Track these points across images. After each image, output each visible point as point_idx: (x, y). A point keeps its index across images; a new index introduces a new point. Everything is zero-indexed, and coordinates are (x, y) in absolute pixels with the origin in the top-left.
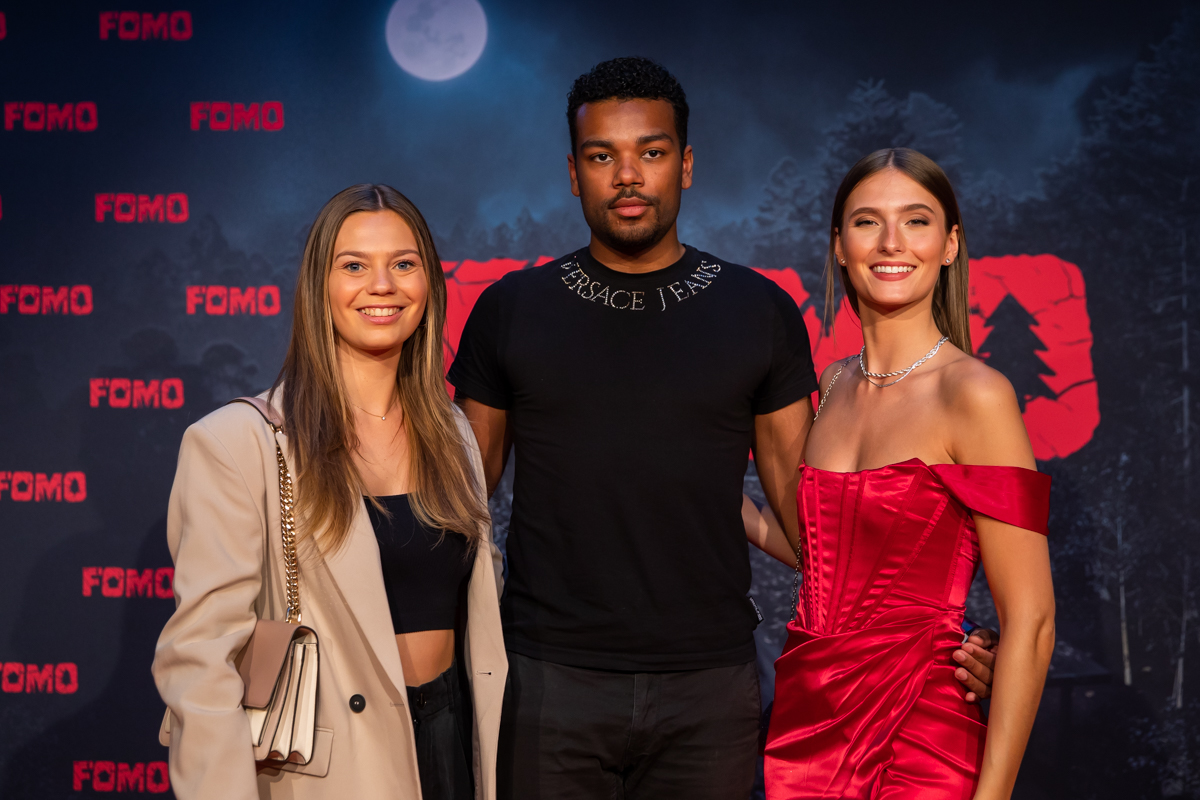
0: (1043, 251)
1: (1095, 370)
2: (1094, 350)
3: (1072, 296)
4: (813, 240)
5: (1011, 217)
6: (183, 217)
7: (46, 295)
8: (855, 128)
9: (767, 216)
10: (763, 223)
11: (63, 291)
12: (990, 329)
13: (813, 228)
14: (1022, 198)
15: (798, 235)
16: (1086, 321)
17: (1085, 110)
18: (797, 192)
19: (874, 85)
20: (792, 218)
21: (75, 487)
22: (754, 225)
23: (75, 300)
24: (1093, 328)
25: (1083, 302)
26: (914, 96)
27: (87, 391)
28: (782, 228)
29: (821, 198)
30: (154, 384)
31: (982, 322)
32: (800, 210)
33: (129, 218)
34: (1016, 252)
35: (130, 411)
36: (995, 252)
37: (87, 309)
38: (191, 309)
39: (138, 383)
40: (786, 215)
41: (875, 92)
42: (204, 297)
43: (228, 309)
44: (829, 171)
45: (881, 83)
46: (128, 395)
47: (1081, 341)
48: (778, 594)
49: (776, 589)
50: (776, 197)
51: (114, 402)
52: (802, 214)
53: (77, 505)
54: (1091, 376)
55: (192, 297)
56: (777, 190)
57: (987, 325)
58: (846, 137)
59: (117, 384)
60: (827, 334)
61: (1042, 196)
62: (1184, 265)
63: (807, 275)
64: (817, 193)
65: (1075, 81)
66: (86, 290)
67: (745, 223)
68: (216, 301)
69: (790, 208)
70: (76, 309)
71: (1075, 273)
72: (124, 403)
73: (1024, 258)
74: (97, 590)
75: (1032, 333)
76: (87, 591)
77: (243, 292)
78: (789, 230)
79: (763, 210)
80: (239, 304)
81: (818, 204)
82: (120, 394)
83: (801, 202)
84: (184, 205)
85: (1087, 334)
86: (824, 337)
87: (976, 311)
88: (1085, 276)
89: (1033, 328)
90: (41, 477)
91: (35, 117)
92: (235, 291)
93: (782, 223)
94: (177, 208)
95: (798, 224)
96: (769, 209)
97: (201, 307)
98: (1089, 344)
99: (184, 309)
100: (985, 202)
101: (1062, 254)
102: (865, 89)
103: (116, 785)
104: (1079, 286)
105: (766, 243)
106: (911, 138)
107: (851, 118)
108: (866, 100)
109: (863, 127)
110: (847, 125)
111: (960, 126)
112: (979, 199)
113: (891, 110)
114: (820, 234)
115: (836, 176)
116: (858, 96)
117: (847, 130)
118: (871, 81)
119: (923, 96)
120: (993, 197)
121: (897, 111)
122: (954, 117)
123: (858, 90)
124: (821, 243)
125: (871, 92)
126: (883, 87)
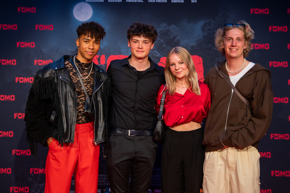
0: (195, 55)
1: (204, 77)
2: (204, 73)
3: (200, 63)
4: (153, 52)
6: (34, 47)
7: (7, 61)
8: (161, 31)
11: (10, 60)
14: (191, 45)
16: (203, 68)
17: (203, 29)
19: (165, 23)
21: (13, 98)
23: (13, 62)
24: (204, 69)
25: (202, 64)
26: (172, 25)
27: (15, 79)
30: (28, 78)
33: (23, 47)
35: (23, 84)
37: (15, 64)
38: (35, 64)
39: (25, 78)
41: (165, 25)
42: (38, 62)
43: (42, 64)
45: (166, 23)
46: (23, 80)
47: (202, 71)
51: (20, 82)
53: (13, 101)
54: (203, 78)
55: (35, 62)
58: (160, 33)
59: (21, 78)
61: (195, 44)
62: (220, 57)
65: (201, 23)
66: (15, 60)
68: (40, 62)
70: (13, 64)
71: (201, 59)
72: (22, 82)
74: (17, 117)
76: (15, 118)
77: (45, 61)
80: (45, 63)
82: (21, 80)
84: (34, 44)
85: (203, 70)
88: (203, 59)
90: (6, 96)
91: (5, 27)
92: (44, 61)
94: (33, 45)
97: (37, 64)
98: (203, 72)
99: (34, 64)
101: (198, 55)
102: (163, 24)
103: (21, 154)
104: (202, 61)
106: (172, 33)
107: (161, 29)
108: (163, 26)
109: (163, 32)
110: (160, 31)
111: (180, 31)
112: (184, 45)
113: (168, 28)
114: (155, 51)
115: (158, 40)
116: (162, 25)
117: (160, 32)
118: (164, 23)
119: (174, 26)
120: (186, 45)
121: (169, 28)
122: (179, 30)
123: (162, 24)
124: (155, 53)
125: (164, 25)
126: (167, 24)
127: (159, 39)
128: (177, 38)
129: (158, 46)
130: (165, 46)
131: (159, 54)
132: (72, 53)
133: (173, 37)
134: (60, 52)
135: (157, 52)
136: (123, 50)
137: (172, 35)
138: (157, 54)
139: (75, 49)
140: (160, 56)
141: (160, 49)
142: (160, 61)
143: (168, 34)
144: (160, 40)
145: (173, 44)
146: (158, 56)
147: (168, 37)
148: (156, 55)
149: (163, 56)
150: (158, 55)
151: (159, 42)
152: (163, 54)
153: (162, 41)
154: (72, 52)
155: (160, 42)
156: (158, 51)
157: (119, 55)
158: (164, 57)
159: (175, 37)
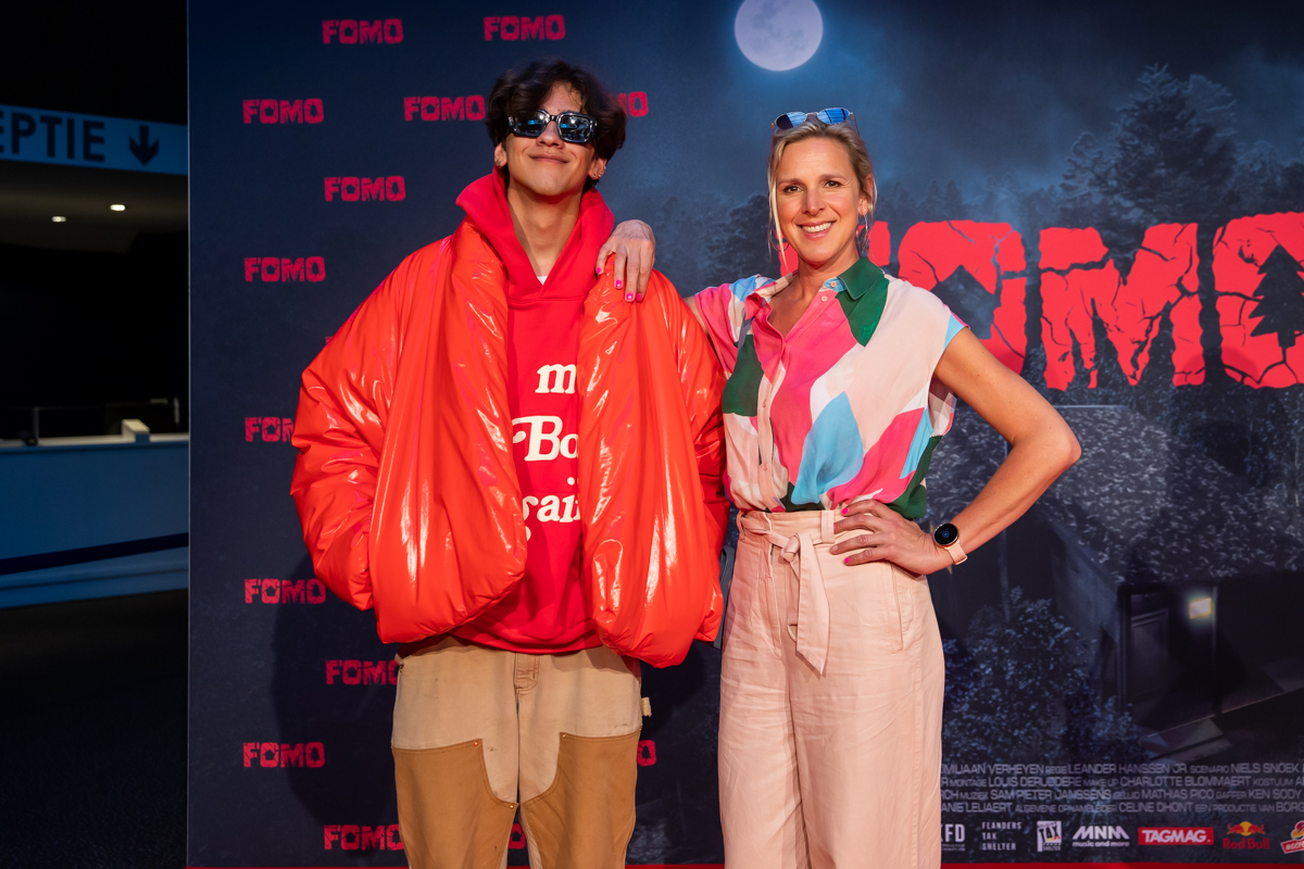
4: (1111, 203)
5: (1279, 179)
8: (1144, 106)
9: (1070, 182)
10: (1067, 188)
12: (1263, 275)
13: (1110, 193)
14: (1288, 164)
15: (1097, 199)
18: (1095, 162)
19: (1159, 69)
20: (1092, 184)
22: (1059, 190)
26: (1193, 77)
28: (1084, 192)
29: (1116, 166)
31: (1258, 269)
32: (1098, 178)
34: (1284, 210)
36: (1267, 210)
40: (1087, 181)
41: (1160, 74)
44: (1122, 142)
45: (1166, 66)
48: (1089, 504)
49: (1087, 499)
50: (1077, 167)
52: (1101, 180)
56: (1079, 161)
57: (1260, 273)
58: (1136, 114)
60: (1125, 283)
63: (1106, 233)
64: (1113, 162)
67: (1052, 188)
69: (1090, 176)
73: (1291, 214)
75: (1300, 278)
78: (1089, 194)
79: (1067, 178)
81: (1113, 171)
83: (1099, 170)
86: (1122, 285)
87: (1251, 260)
89: (1299, 273)
93: (1084, 189)
95: (1097, 189)
96: (1073, 177)
100: (1257, 168)
102: (1152, 73)
105: (1070, 206)
106: (1193, 114)
107: (1140, 97)
108: (1153, 82)
109: (1151, 107)
110: (1137, 103)
111: (1234, 102)
112: (1252, 166)
113: (1175, 90)
114: (1117, 198)
115: (1129, 148)
116: (1145, 79)
117: (1137, 108)
118: (1156, 65)
119: (1202, 78)
120: (1264, 163)
121: (1179, 92)
122: (1229, 95)
123: (1146, 74)
124: (1117, 205)
125: (1158, 74)
126: (1168, 70)
127: (1137, 141)
128: (1219, 135)
129: (1131, 174)
130: (1163, 171)
131: (1136, 210)
132: (736, 218)
133: (1198, 129)
134: (683, 213)
135: (1128, 204)
136: (968, 199)
137: (1194, 121)
138: (1127, 210)
139: (750, 197)
140: (1142, 221)
141: (1139, 189)
142: (1144, 244)
143: (1178, 117)
144: (1138, 146)
145: (1200, 161)
146: (1133, 221)
147: (1176, 129)
148: (1124, 217)
149: (1155, 221)
150: (1135, 215)
151: (1134, 155)
152: (1154, 210)
153: (1150, 150)
154: (736, 212)
155: (1141, 154)
156: (1131, 199)
157: (953, 222)
158: (1158, 224)
159: (1208, 132)
